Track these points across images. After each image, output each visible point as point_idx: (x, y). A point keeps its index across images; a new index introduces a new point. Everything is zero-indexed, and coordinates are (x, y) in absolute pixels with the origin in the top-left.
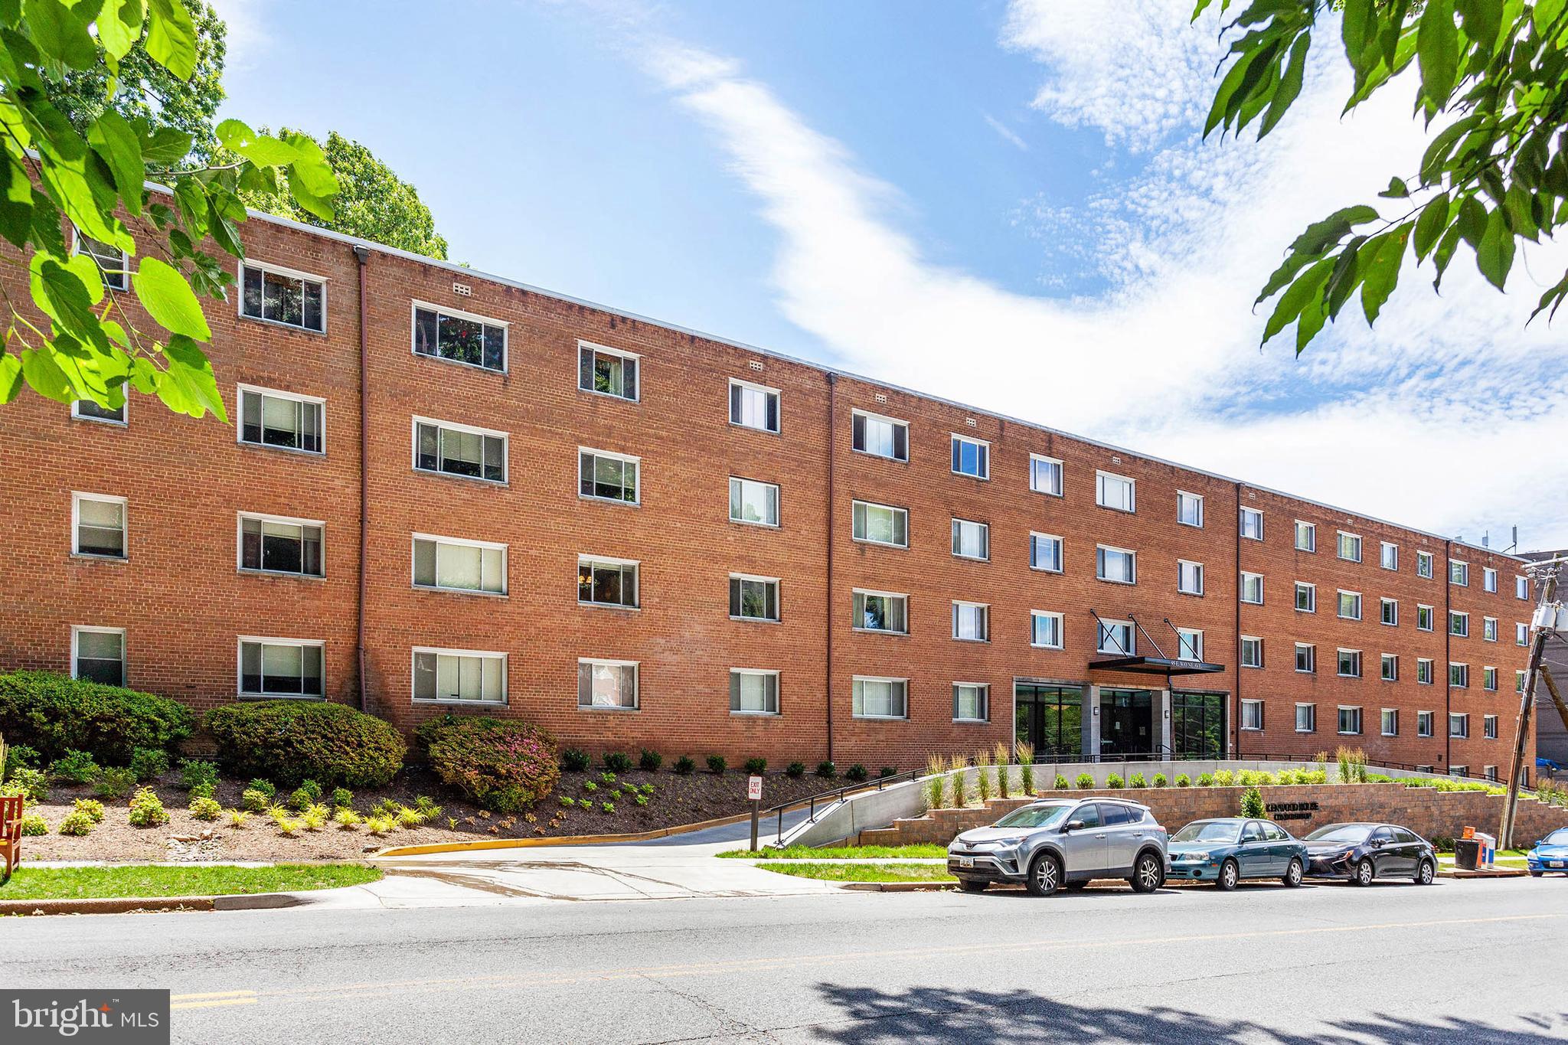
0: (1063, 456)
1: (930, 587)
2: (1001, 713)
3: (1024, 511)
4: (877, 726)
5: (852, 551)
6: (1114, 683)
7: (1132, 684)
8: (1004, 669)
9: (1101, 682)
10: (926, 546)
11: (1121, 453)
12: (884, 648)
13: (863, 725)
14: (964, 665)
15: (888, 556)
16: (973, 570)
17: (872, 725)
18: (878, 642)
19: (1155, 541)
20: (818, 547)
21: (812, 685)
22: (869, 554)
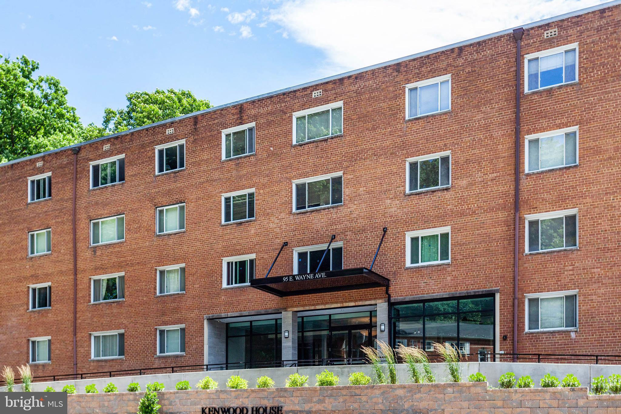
0: (255, 118)
1: (138, 263)
2: (194, 346)
3: (215, 180)
4: (103, 364)
5: (88, 254)
6: (313, 305)
7: (337, 303)
8: (196, 311)
9: (292, 306)
10: (135, 235)
11: (322, 84)
12: (108, 311)
13: (95, 364)
14: (164, 314)
15: (111, 250)
16: (171, 242)
17: (100, 364)
18: (104, 309)
19: (370, 152)
20: (69, 257)
21: (66, 342)
22: (99, 253)
